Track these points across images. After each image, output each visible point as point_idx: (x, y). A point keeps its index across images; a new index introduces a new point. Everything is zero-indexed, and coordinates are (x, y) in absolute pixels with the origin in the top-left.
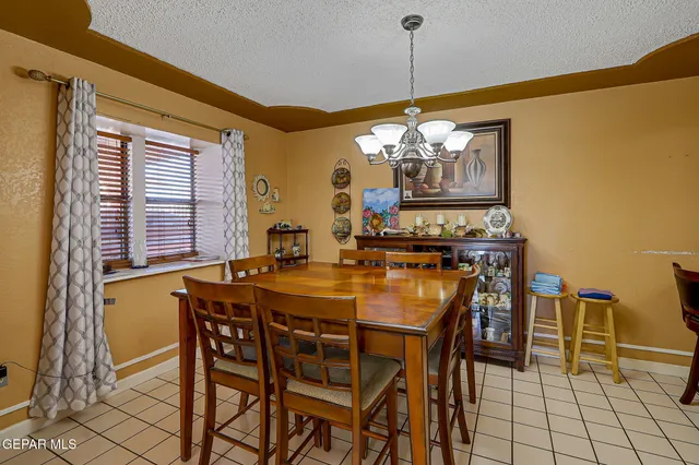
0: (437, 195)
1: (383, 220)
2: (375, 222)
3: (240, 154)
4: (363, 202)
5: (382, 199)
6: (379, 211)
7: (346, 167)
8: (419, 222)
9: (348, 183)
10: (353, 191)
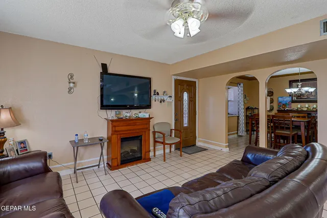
0: (306, 99)
1: (285, 106)
2: (284, 106)
3: (242, 89)
4: (278, 101)
5: (285, 100)
6: (284, 103)
7: (272, 90)
8: (299, 106)
9: (272, 95)
10: (274, 97)
